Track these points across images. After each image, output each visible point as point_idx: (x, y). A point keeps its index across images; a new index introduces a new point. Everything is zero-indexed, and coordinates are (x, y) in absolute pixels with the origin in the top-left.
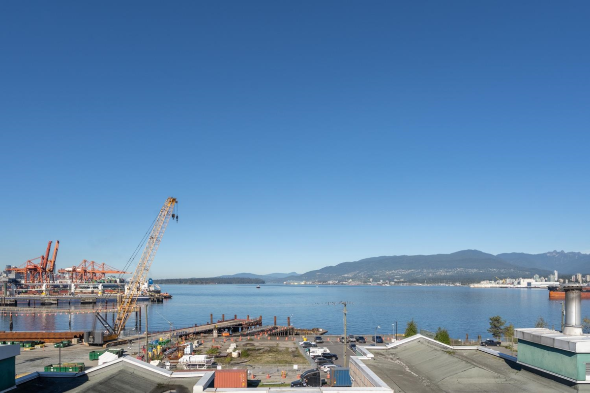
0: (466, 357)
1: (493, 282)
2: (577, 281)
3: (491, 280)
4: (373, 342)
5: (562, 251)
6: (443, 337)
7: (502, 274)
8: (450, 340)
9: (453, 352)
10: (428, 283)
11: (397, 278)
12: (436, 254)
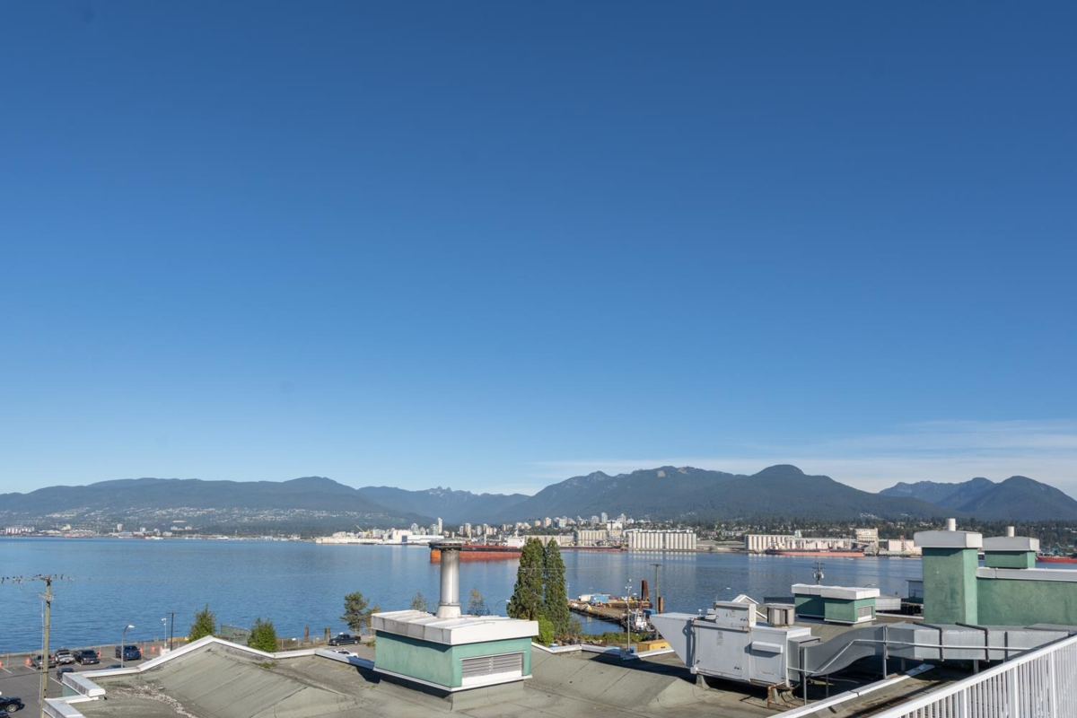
0: (295, 671)
1: (352, 534)
2: (465, 535)
3: (350, 532)
4: (118, 660)
5: (449, 489)
6: (264, 637)
7: (366, 520)
8: (278, 640)
9: (273, 665)
10: (240, 535)
11: (176, 525)
12: (257, 480)
